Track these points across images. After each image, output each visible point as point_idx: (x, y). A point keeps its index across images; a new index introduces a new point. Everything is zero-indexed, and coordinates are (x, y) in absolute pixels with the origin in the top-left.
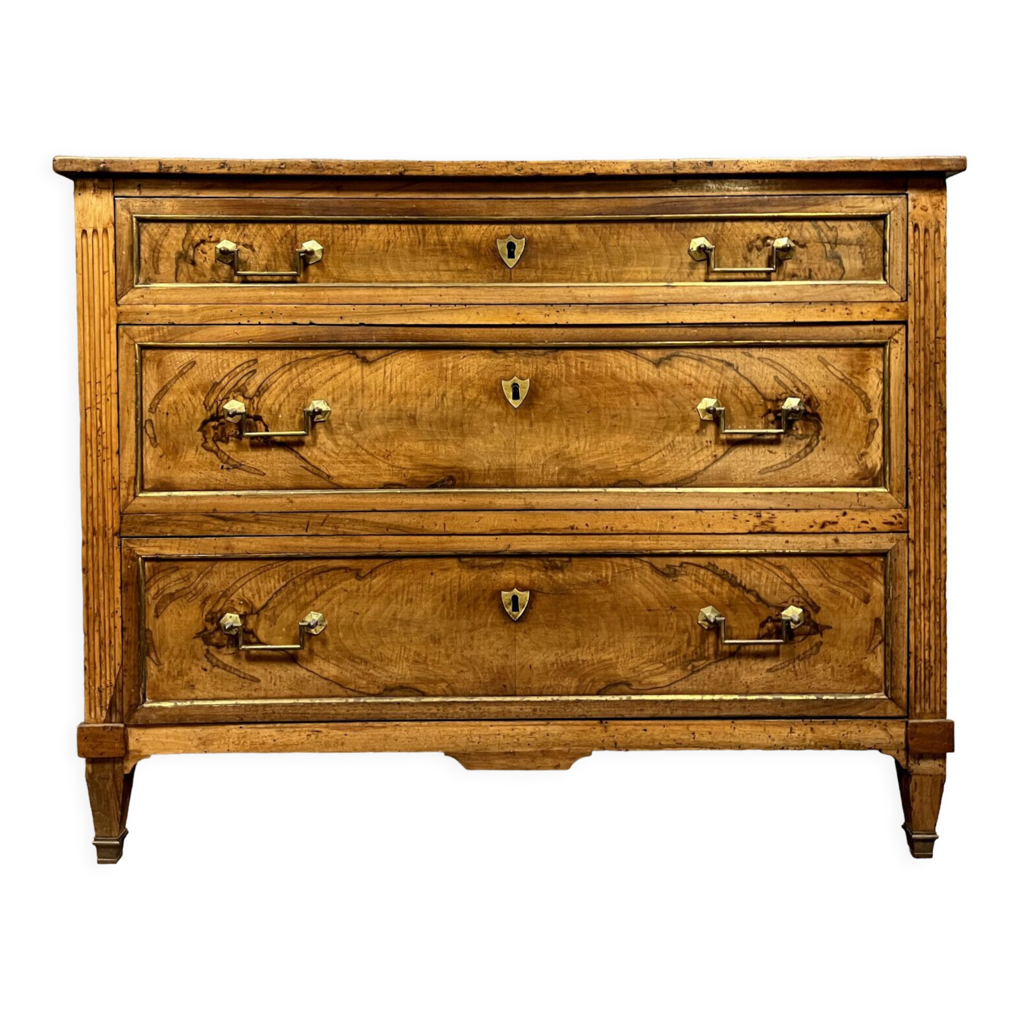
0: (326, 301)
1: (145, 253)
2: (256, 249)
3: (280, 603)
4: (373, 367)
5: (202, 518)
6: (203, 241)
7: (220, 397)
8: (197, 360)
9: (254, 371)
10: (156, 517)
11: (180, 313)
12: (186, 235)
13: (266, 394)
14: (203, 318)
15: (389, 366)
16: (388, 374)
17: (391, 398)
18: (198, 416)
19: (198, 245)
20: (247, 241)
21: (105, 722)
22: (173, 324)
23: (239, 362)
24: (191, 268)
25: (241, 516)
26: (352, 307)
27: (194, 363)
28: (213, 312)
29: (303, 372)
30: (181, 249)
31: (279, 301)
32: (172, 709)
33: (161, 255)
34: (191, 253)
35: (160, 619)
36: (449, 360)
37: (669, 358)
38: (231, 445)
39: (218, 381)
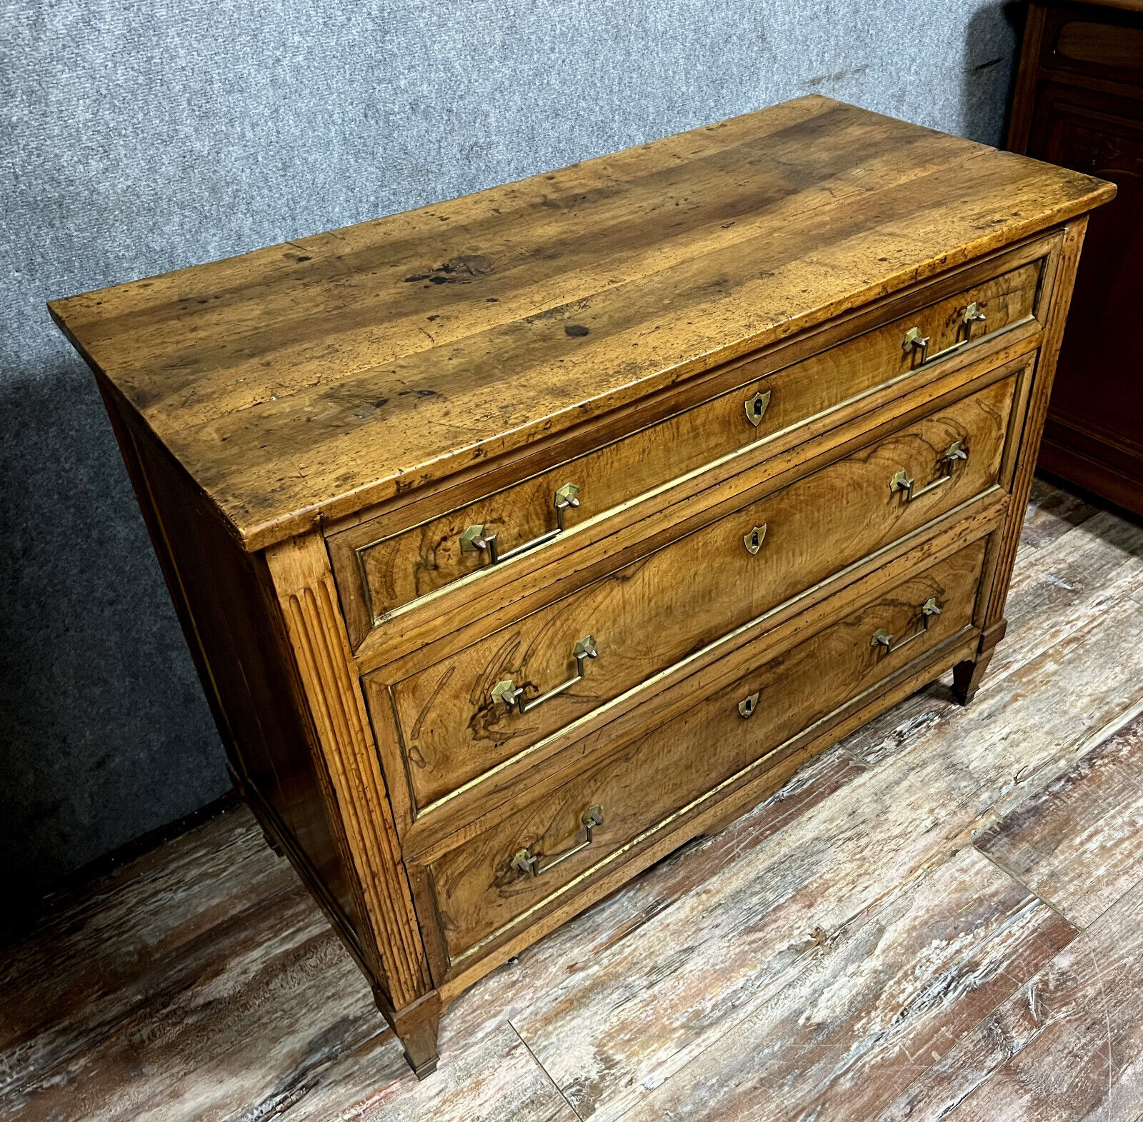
0: (588, 543)
1: (374, 581)
2: (506, 519)
3: (562, 818)
4: (632, 582)
5: (484, 800)
6: (444, 539)
7: (487, 686)
8: (457, 664)
9: (519, 643)
10: (437, 826)
11: (435, 629)
12: (422, 540)
13: (533, 660)
14: (461, 621)
15: (647, 573)
16: (646, 579)
17: (650, 601)
18: (465, 715)
19: (439, 544)
20: (495, 515)
21: (416, 998)
22: (427, 644)
23: (500, 644)
24: (434, 573)
25: (522, 777)
26: (615, 536)
27: (454, 668)
28: (471, 610)
29: (567, 619)
30: (419, 559)
31: (541, 564)
32: (479, 951)
33: (395, 577)
34: (431, 557)
35: (453, 898)
36: (699, 540)
37: (875, 451)
38: (503, 722)
39: (481, 672)
